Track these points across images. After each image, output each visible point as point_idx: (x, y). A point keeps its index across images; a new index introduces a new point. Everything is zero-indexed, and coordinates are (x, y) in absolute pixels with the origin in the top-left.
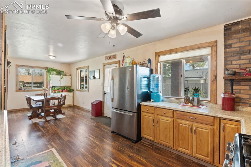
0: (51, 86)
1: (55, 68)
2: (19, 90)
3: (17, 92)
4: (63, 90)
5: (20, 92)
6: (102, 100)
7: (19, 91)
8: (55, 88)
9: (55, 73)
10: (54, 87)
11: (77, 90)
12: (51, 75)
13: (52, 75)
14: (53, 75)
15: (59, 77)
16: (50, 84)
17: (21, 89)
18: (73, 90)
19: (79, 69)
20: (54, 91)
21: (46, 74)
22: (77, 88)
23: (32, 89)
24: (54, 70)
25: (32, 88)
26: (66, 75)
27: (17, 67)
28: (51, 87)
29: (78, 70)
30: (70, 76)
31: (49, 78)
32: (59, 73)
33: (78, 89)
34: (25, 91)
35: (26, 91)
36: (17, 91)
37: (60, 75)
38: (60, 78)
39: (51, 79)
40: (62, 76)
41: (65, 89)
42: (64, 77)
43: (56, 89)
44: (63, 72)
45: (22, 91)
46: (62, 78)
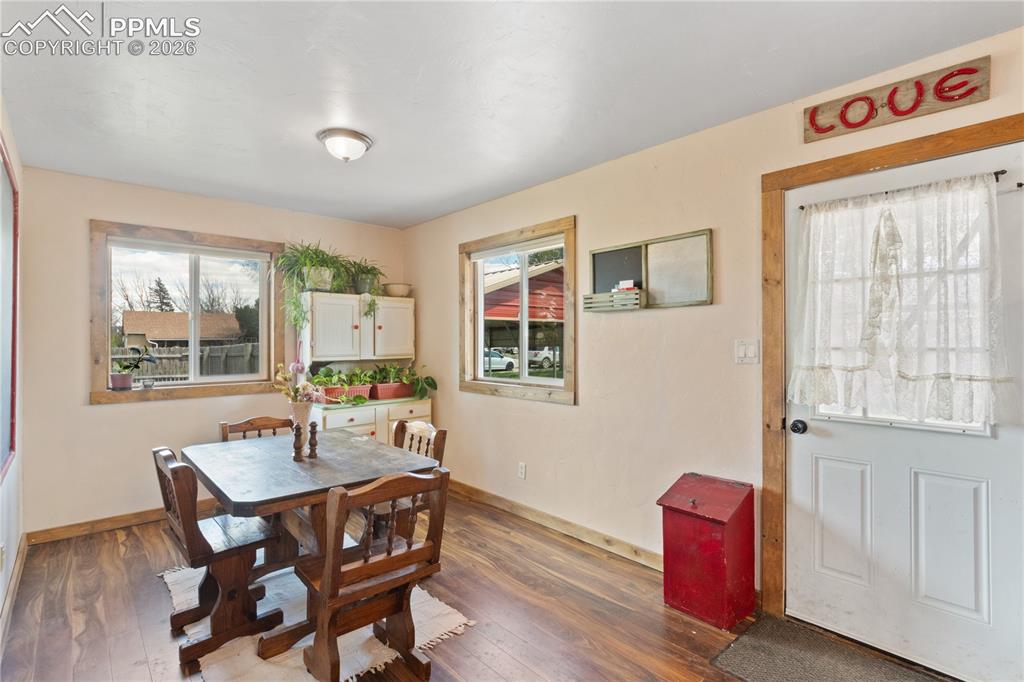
0: (307, 363)
1: (327, 248)
2: (113, 389)
3: (99, 403)
4: (380, 386)
5: (118, 401)
6: (757, 481)
7: (110, 401)
8: (329, 375)
9: (327, 274)
10: (322, 369)
11: (464, 387)
12: (309, 293)
13: (311, 290)
14: (317, 290)
15: (351, 301)
16: (297, 345)
17: (121, 387)
18: (432, 384)
19: (478, 251)
20: (328, 392)
21: (279, 286)
22: (463, 371)
23: (192, 379)
24: (321, 259)
25: (194, 376)
26: (386, 292)
27: (96, 234)
28: (307, 369)
29: (469, 255)
30: (412, 300)
31: (291, 312)
32: (354, 278)
33: (468, 377)
34: (151, 394)
35: (156, 399)
36: (94, 399)
37: (359, 294)
38: (357, 309)
39: (309, 316)
40: (367, 297)
41: (384, 380)
42: (382, 302)
43: (335, 379)
44: (372, 271)
45: (128, 400)
46: (371, 309)
